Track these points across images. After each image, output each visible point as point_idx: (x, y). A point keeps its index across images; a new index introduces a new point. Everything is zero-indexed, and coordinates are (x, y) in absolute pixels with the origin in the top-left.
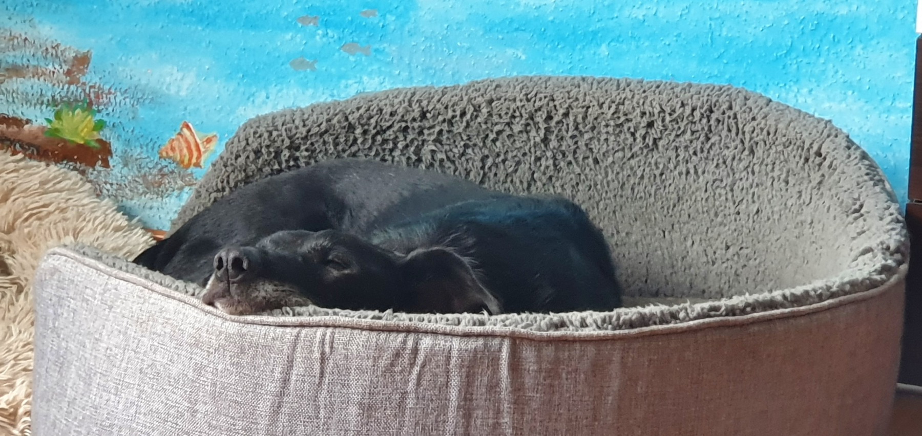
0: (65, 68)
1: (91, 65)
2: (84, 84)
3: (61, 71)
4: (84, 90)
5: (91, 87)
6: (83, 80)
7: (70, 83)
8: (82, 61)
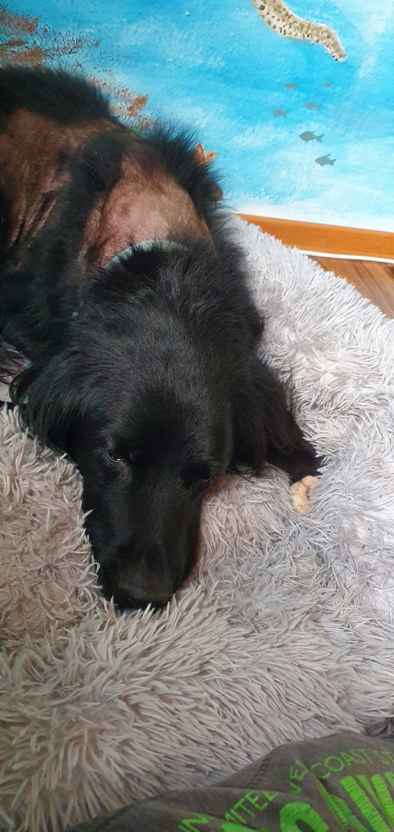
0: (129, 105)
1: (147, 105)
2: (140, 116)
3: (126, 107)
4: (139, 121)
5: (144, 119)
6: (140, 113)
7: (131, 115)
8: (142, 101)
